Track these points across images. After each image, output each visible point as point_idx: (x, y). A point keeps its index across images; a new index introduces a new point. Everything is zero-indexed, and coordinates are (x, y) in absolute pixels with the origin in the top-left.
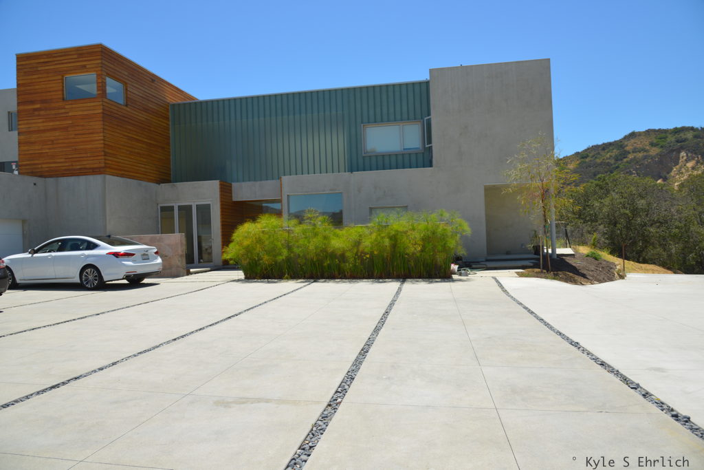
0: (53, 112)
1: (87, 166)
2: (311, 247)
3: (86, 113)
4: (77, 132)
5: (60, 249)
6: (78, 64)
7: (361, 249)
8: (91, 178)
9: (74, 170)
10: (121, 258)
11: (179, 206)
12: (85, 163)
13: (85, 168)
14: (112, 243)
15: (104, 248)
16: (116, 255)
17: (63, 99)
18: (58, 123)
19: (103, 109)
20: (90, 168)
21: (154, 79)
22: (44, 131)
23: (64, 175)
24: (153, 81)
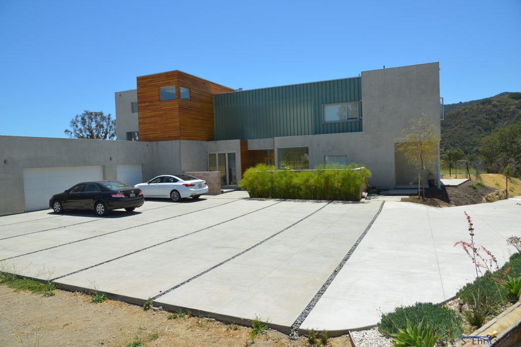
0: (155, 107)
1: (172, 136)
2: (283, 182)
3: (171, 107)
4: (167, 118)
5: (161, 182)
6: (167, 81)
7: (309, 184)
8: (174, 142)
9: (165, 137)
10: (189, 187)
11: (219, 154)
12: (170, 134)
13: (171, 137)
14: (185, 179)
15: (181, 182)
16: (187, 185)
17: (160, 100)
18: (157, 113)
19: (179, 105)
20: (173, 137)
21: (205, 83)
22: (151, 117)
23: (160, 140)
24: (204, 83)
